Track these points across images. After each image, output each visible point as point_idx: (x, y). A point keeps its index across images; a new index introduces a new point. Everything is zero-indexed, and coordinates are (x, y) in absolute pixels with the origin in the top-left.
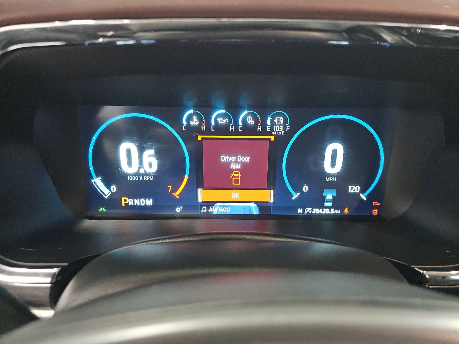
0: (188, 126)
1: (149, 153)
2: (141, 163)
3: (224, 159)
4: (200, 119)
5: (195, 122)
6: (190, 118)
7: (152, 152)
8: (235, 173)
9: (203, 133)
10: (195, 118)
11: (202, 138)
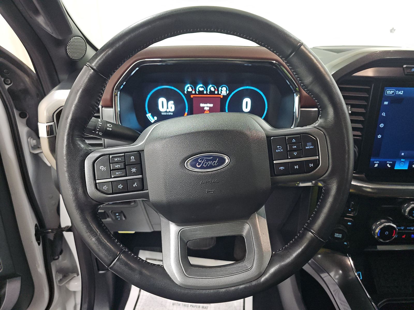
0: (187, 91)
1: (171, 103)
2: (167, 108)
3: (202, 105)
4: (192, 88)
5: (190, 90)
6: (188, 88)
7: (172, 102)
8: (206, 111)
9: (193, 94)
10: (190, 88)
11: (193, 97)
